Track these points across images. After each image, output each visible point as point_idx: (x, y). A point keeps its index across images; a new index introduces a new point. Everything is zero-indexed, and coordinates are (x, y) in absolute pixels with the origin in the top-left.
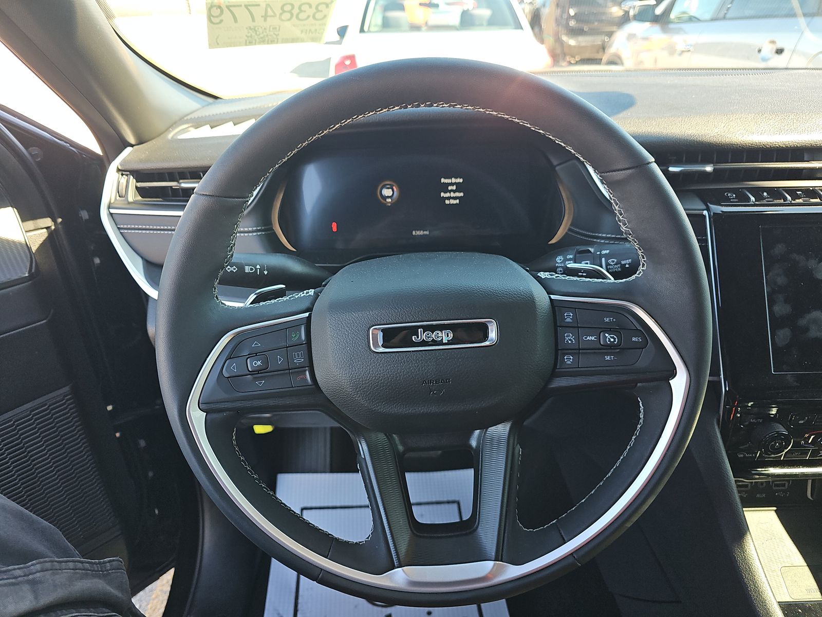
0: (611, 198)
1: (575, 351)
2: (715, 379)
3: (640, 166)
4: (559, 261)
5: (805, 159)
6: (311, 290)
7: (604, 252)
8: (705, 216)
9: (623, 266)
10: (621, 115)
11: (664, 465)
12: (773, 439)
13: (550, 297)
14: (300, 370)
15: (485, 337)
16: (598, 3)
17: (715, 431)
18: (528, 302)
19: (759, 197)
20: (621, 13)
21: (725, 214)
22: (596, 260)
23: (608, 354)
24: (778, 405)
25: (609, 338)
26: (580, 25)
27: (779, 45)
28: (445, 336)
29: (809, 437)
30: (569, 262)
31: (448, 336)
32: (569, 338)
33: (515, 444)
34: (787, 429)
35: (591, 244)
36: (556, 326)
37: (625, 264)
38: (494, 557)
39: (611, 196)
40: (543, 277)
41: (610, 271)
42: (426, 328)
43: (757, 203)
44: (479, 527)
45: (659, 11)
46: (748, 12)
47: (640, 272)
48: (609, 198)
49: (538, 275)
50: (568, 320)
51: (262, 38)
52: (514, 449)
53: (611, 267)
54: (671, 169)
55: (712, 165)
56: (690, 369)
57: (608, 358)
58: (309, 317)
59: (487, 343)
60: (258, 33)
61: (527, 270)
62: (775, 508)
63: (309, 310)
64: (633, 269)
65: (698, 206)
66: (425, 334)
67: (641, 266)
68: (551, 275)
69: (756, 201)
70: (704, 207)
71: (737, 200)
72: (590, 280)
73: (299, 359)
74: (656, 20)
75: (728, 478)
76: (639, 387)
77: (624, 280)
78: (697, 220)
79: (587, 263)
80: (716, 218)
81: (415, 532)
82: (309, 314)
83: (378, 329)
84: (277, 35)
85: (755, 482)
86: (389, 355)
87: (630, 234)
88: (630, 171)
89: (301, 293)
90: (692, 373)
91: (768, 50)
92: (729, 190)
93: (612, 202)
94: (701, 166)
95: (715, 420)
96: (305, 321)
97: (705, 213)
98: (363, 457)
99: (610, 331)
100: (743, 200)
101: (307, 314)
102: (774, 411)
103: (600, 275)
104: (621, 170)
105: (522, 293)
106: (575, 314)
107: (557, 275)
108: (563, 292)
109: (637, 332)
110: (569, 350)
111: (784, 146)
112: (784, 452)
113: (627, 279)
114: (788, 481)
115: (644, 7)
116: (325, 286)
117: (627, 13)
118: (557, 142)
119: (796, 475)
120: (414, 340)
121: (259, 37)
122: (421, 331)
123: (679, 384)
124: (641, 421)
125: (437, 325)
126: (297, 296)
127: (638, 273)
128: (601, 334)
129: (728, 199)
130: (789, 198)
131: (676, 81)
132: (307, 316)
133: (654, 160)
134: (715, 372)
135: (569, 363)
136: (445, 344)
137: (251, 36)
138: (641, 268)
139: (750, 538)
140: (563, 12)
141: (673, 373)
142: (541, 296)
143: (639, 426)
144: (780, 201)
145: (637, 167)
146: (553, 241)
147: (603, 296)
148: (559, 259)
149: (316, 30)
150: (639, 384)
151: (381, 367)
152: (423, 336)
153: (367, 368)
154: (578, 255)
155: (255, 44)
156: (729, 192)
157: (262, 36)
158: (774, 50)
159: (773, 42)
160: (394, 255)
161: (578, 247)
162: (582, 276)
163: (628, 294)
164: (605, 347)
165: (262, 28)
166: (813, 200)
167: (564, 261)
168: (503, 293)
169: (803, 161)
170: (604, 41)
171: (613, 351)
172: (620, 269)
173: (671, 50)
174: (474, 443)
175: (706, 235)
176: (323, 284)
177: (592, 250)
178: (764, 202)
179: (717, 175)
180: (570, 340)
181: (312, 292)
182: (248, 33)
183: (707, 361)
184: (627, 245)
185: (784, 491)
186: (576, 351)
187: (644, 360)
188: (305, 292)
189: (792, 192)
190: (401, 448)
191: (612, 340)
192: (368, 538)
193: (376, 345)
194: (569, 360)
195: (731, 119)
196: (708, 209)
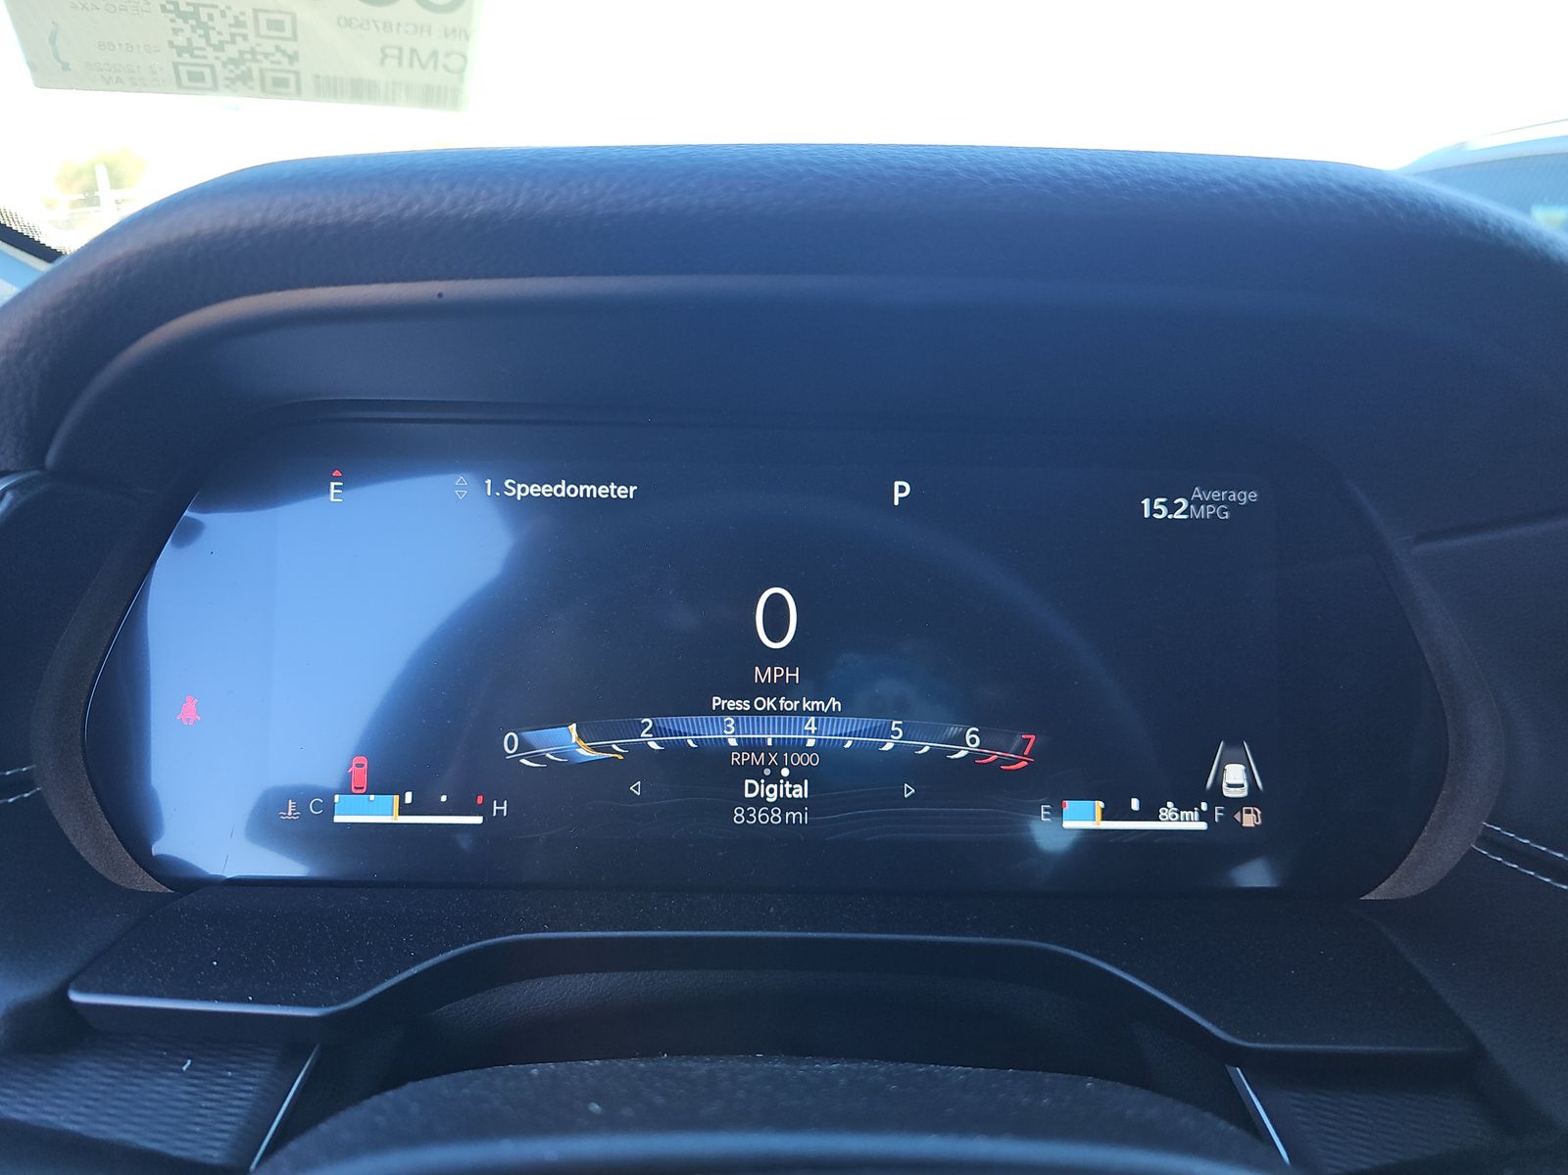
51: (231, 60)
60: (215, 39)
84: (293, 58)
121: (223, 57)
137: (189, 49)
149: (435, 54)
155: (215, 88)
157: (232, 51)
165: (223, 15)
182: (176, 31)
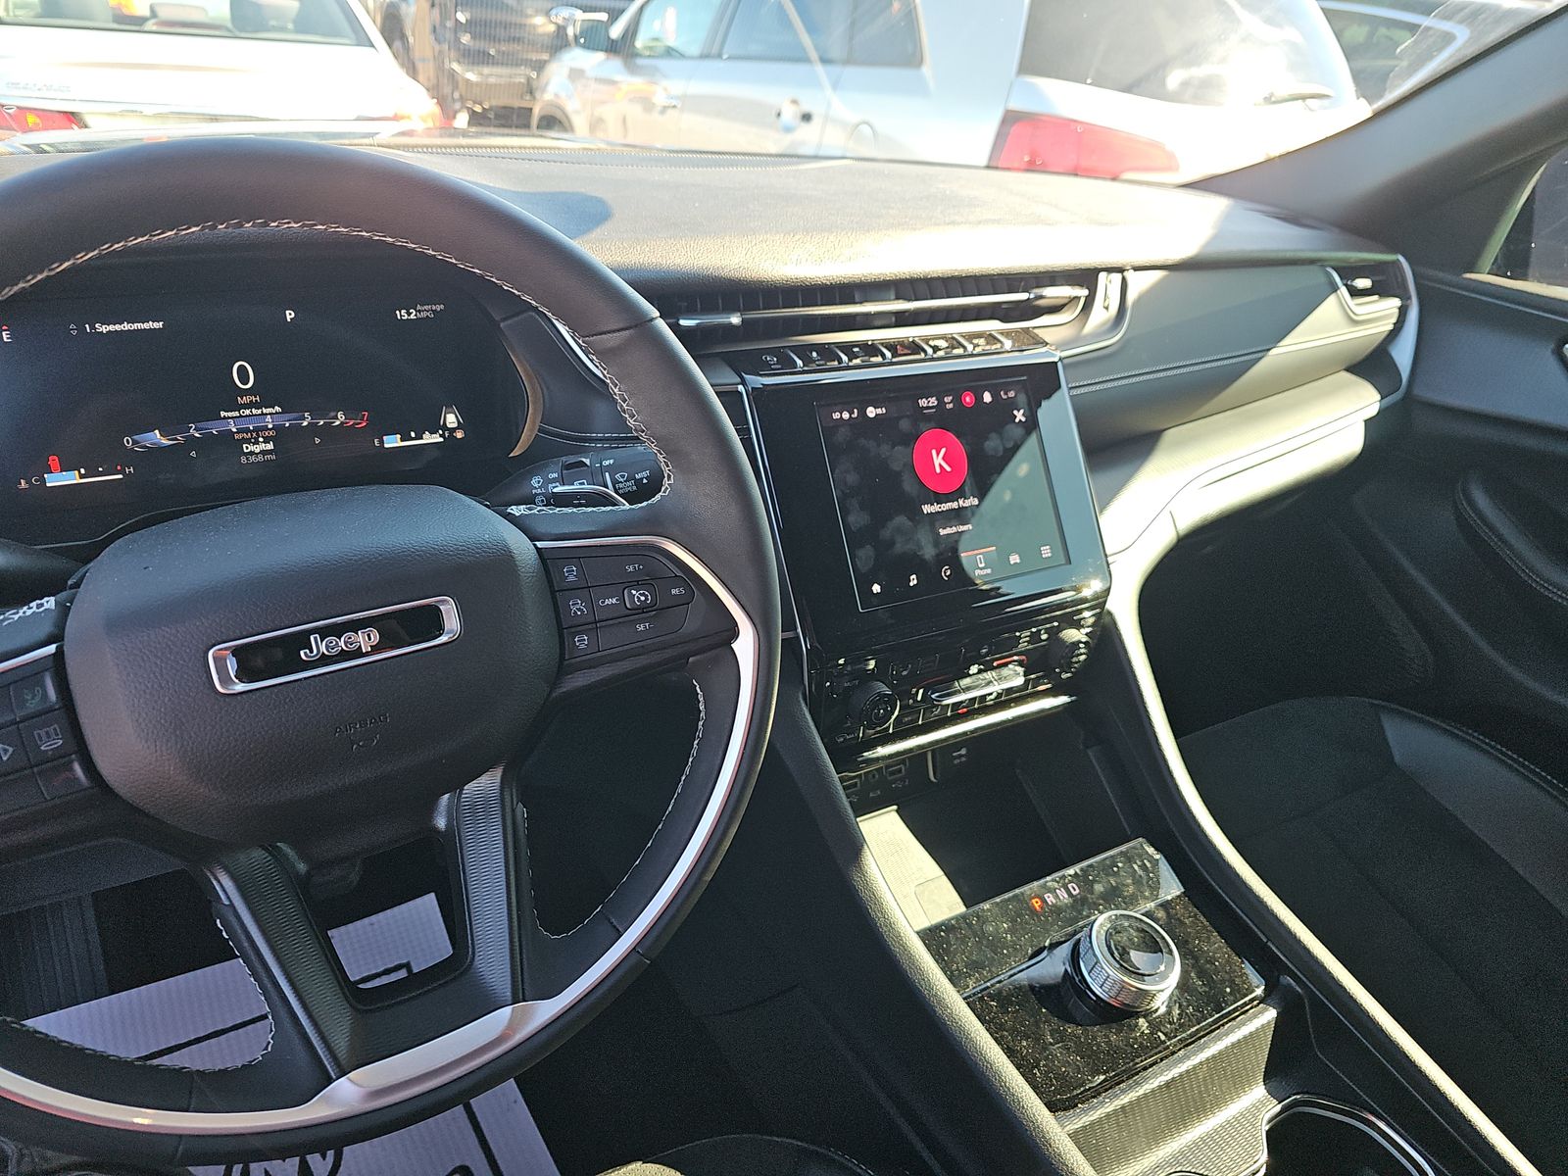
0: (605, 377)
1: (590, 626)
2: (790, 634)
3: (641, 324)
4: (536, 485)
5: (857, 300)
6: (46, 599)
7: (606, 463)
8: (741, 394)
9: (638, 482)
10: (593, 235)
11: (743, 772)
12: (875, 705)
13: (535, 545)
14: (58, 762)
15: (439, 629)
16: (507, 6)
17: (802, 710)
18: (502, 561)
19: (807, 361)
20: (552, 28)
21: (768, 388)
22: (595, 476)
23: (642, 621)
24: (874, 654)
25: (638, 596)
26: (481, 45)
27: (806, 108)
28: (365, 639)
29: (917, 692)
30: (554, 485)
31: (370, 639)
32: (577, 607)
33: (515, 803)
34: (889, 686)
35: (583, 451)
36: (553, 593)
37: (642, 479)
38: (510, 998)
39: (605, 373)
40: (517, 514)
41: (621, 491)
42: (324, 633)
43: (806, 368)
44: (477, 958)
45: (616, 31)
46: (754, 49)
47: (667, 488)
48: (601, 376)
49: (509, 511)
50: (571, 578)
52: (513, 810)
53: (621, 485)
54: (683, 322)
55: (739, 314)
56: (756, 622)
57: (641, 628)
58: (60, 652)
59: (443, 639)
61: (486, 506)
62: (895, 807)
63: (56, 637)
64: (653, 486)
65: (729, 377)
66: (324, 643)
67: (666, 479)
68: (530, 509)
69: (804, 366)
70: (739, 380)
71: (780, 366)
72: (594, 509)
73: (51, 742)
74: (613, 48)
75: (830, 776)
76: (693, 663)
77: (645, 504)
78: (730, 399)
79: (583, 484)
80: (757, 394)
81: (360, 1007)
82: (57, 647)
83: (226, 649)
85: (865, 773)
86: (258, 693)
87: (643, 431)
88: (626, 333)
89: (25, 608)
90: (759, 627)
91: (790, 114)
92: (769, 351)
93: (608, 381)
94: (725, 316)
95: (801, 696)
96: (50, 664)
97: (741, 388)
98: (227, 903)
99: (637, 585)
100: (788, 366)
101: (52, 648)
102: (872, 664)
103: (606, 500)
104: (614, 331)
105: (490, 545)
106: (580, 568)
107: (539, 508)
108: (556, 535)
109: (676, 581)
110: (579, 627)
111: (828, 283)
112: (892, 720)
113: (649, 502)
114: (904, 760)
115: (590, 24)
116: (77, 585)
117: (561, 30)
118: (506, 288)
119: (911, 750)
120: (304, 657)
122: (315, 638)
123: (745, 647)
124: (702, 714)
125: (343, 624)
126: (16, 617)
127: (663, 489)
128: (626, 591)
129: (768, 366)
130: (845, 358)
131: (667, 177)
132: (53, 651)
133: (658, 314)
134: (788, 625)
135: (583, 646)
136: (367, 654)
138: (666, 481)
139: (868, 853)
140: (444, 16)
141: (733, 632)
142: (521, 546)
143: (701, 723)
144: (832, 363)
145: (636, 326)
146: (516, 452)
147: (619, 532)
148: (536, 481)
150: (691, 659)
151: (244, 721)
152: (320, 646)
153: (214, 727)
154: (564, 472)
156: (768, 354)
158: (799, 115)
159: (795, 102)
160: (222, 506)
161: (564, 459)
162: (580, 505)
163: (654, 524)
164: (634, 612)
166: (874, 359)
167: (544, 485)
168: (457, 549)
169: (854, 303)
170: (529, 79)
171: (647, 615)
172: (635, 488)
173: (647, 104)
174: (441, 823)
175: (748, 424)
176: (70, 582)
177: (587, 461)
178: (814, 367)
179: (748, 330)
180: (579, 609)
181: (50, 603)
183: (776, 605)
184: (640, 448)
185: (902, 780)
186: (593, 625)
187: (693, 622)
188: (33, 604)
189: (847, 348)
190: (302, 867)
191: (643, 598)
192: (266, 1048)
193: (225, 680)
194: (582, 642)
195: (753, 243)
196: (743, 383)
